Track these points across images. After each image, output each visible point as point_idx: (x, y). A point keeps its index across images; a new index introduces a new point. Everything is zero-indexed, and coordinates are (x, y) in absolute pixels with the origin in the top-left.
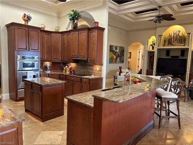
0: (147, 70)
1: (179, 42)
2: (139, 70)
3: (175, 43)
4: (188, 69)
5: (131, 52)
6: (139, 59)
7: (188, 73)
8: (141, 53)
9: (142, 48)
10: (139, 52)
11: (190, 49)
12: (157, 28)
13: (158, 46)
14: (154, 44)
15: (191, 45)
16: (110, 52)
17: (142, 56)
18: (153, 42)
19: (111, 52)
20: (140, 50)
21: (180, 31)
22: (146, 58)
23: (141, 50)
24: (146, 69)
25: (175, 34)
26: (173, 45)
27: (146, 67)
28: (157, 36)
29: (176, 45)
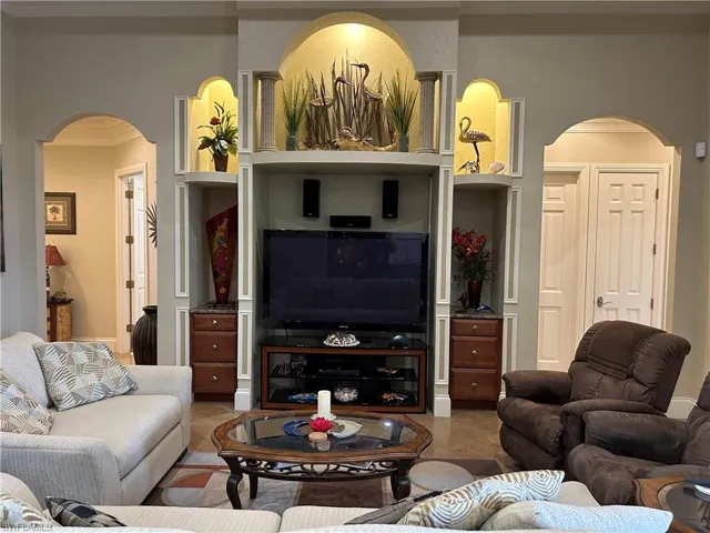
0: (191, 314)
1: (368, 133)
2: (139, 314)
3: (346, 137)
4: (443, 298)
5: (73, 196)
6: (130, 240)
8: (139, 202)
9: (140, 166)
10: (129, 195)
11: (447, 172)
12: (242, 24)
13: (257, 150)
14: (228, 136)
15: (447, 147)
17: (153, 222)
18: (215, 122)
20: (131, 184)
21: (366, 67)
22: (181, 231)
23: (139, 183)
24: (186, 309)
25: (344, 82)
26: (337, 147)
27: (186, 294)
28: (245, 77)
29: (356, 149)
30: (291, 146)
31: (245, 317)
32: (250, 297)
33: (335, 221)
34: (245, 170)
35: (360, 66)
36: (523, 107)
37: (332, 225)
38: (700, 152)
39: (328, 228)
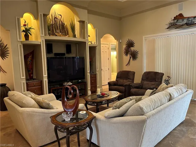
1: (63, 32)
3: (58, 33)
4: (88, 71)
7: (89, 76)
11: (87, 44)
13: (45, 36)
15: (87, 38)
18: (25, 25)
24: (25, 82)
25: (57, 19)
26: (56, 35)
27: (25, 77)
28: (41, 15)
29: (60, 36)
30: (49, 35)
31: (46, 81)
32: (46, 75)
34: (43, 41)
35: (60, 15)
36: (97, 30)
37: (55, 56)
38: (121, 42)
39: (54, 56)
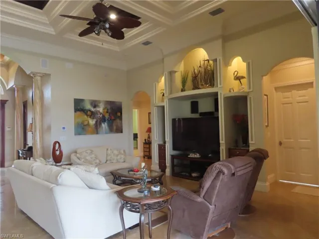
0: (158, 145)
1: (210, 82)
3: (203, 85)
4: (222, 140)
7: (223, 149)
11: (221, 94)
13: (169, 95)
15: (220, 84)
16: (75, 112)
19: (78, 113)
21: (208, 60)
25: (201, 67)
27: (157, 139)
28: (166, 74)
30: (183, 90)
33: (201, 114)
34: (166, 101)
35: (206, 61)
